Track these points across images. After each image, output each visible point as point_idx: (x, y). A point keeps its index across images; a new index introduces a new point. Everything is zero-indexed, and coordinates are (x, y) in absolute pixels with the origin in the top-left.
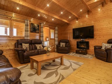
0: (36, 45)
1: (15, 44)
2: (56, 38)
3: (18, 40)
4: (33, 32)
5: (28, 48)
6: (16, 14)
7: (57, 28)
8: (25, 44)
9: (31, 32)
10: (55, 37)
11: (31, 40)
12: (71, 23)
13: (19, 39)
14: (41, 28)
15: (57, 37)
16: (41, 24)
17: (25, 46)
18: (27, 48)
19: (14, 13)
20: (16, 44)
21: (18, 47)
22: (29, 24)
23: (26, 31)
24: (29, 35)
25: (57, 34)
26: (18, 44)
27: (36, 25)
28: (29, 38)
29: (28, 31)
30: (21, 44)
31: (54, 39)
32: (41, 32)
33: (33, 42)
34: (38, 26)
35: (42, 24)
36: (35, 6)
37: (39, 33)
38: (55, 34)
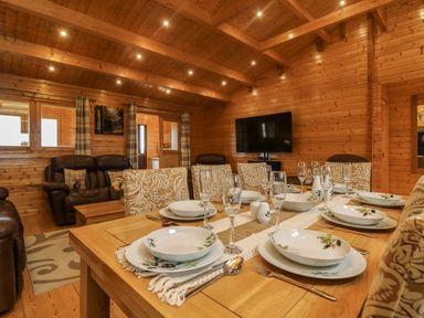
0: (109, 173)
1: (47, 169)
2: (183, 150)
3: (53, 160)
4: (102, 133)
5: (83, 183)
6: (49, 82)
7: (186, 116)
8: (72, 172)
9: (96, 132)
10: (180, 146)
11: (96, 160)
12: (233, 100)
13: (57, 155)
14: (129, 118)
15: (187, 147)
16: (129, 106)
17: (73, 176)
18: (77, 182)
19: (43, 81)
20: (50, 172)
21: (52, 181)
22: (87, 109)
23: (78, 130)
24: (88, 142)
25: (187, 135)
26: (54, 171)
27: (112, 110)
28: (88, 153)
29: (85, 132)
30: (62, 171)
31: (179, 153)
32: (129, 132)
33: (100, 164)
34: (121, 114)
35: (132, 108)
36: (101, 59)
37: (122, 134)
38: (180, 135)
